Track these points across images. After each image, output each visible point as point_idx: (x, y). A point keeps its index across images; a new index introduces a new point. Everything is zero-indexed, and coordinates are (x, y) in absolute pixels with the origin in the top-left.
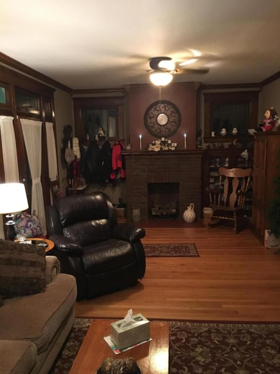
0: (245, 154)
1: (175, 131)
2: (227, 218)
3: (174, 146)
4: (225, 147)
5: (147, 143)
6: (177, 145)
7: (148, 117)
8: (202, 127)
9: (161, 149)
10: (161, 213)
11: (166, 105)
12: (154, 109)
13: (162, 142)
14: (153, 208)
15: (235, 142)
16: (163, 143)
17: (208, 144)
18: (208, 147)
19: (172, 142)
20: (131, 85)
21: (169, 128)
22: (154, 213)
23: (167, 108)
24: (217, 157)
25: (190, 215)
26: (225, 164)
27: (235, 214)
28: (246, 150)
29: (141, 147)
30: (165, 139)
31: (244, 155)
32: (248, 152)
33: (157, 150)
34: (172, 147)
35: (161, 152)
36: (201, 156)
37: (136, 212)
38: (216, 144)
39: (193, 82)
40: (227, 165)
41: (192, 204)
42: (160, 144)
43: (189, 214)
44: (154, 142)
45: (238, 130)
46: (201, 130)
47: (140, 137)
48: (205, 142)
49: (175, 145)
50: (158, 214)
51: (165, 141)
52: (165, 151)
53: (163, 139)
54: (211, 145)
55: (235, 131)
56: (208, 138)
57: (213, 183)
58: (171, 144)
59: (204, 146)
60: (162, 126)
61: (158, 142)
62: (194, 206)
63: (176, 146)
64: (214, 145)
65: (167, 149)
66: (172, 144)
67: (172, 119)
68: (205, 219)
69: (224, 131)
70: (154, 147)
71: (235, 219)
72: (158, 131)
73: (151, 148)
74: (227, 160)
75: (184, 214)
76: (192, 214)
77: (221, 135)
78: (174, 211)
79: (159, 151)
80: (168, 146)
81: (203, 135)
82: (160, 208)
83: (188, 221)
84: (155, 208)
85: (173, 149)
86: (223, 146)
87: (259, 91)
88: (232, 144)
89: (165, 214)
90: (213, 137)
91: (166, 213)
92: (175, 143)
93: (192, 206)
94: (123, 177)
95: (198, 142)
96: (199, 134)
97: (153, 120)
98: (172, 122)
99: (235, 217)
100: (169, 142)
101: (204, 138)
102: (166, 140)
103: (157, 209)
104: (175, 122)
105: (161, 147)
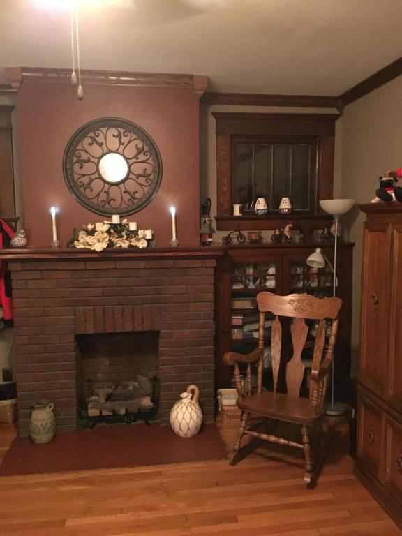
0: (316, 258)
1: (147, 200)
2: (282, 441)
3: (144, 238)
4: (264, 241)
5: (70, 228)
6: (153, 235)
7: (75, 159)
8: (213, 194)
9: (111, 244)
10: (114, 411)
11: (122, 131)
12: (90, 141)
13: (114, 226)
14: (93, 395)
15: (287, 229)
16: (117, 230)
17: (227, 233)
18: (228, 239)
19: (139, 227)
20: (24, 69)
21: (131, 191)
22: (93, 412)
23: (125, 140)
24: (248, 265)
25: (187, 417)
26: (265, 280)
27: (304, 430)
28: (318, 250)
29: (55, 238)
30: (122, 218)
31: (313, 262)
32: (322, 253)
33: (99, 247)
34: (139, 240)
35: (111, 253)
36: (213, 263)
37: (42, 418)
38: (245, 233)
39: (191, 77)
40: (271, 283)
41: (192, 387)
42: (108, 232)
43: (185, 415)
44: (90, 227)
45: (292, 202)
46: (209, 200)
47: (54, 211)
48: (219, 229)
49: (149, 234)
50: (105, 413)
51: (120, 225)
52: (121, 250)
53: (115, 219)
54: (234, 235)
55: (285, 204)
56: (225, 220)
57: (240, 327)
58: (135, 233)
59: (218, 238)
60: (112, 184)
61: (101, 227)
62: (197, 391)
63: (149, 236)
64: (241, 236)
65: (125, 245)
66: (140, 232)
67: (139, 168)
68: (226, 420)
69: (261, 205)
70: (89, 239)
71: (307, 446)
72: (103, 196)
73: (83, 241)
74: (272, 271)
75: (173, 415)
76: (194, 415)
77: (254, 213)
78: (147, 402)
79: (103, 251)
80: (128, 237)
81: (214, 212)
82: (109, 398)
83: (181, 434)
84: (98, 396)
85: (142, 245)
86: (261, 238)
87: (336, 117)
88: (282, 234)
89: (123, 411)
90: (238, 218)
91: (127, 410)
92: (147, 229)
93: (193, 392)
94: (7, 318)
95: (205, 230)
96: (205, 210)
97: (89, 168)
98: (138, 176)
99: (306, 439)
100: (133, 226)
101: (217, 219)
102: (125, 221)
103: (103, 400)
104: (146, 176)
105: (110, 240)
